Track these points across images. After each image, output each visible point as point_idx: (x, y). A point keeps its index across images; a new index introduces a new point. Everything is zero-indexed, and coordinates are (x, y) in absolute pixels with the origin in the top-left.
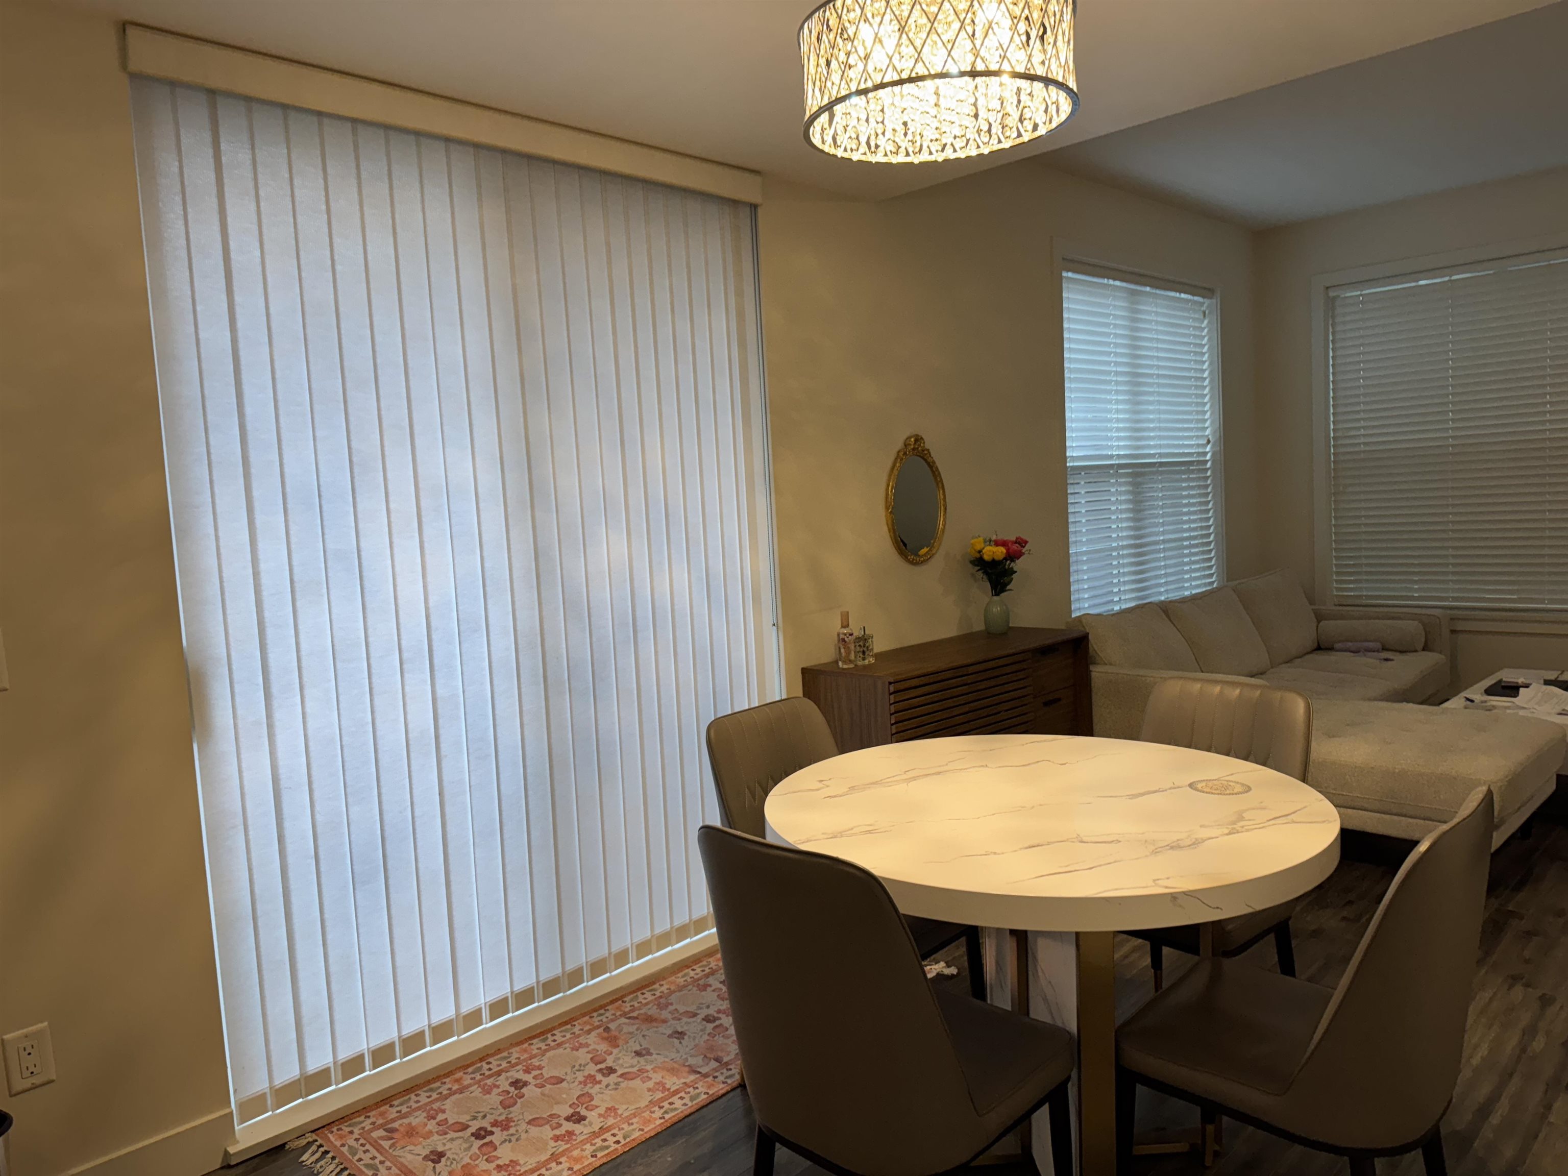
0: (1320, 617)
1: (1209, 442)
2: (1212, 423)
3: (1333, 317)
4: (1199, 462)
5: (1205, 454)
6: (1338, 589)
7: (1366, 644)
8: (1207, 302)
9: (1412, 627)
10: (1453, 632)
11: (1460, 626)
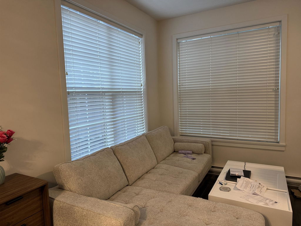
0: (175, 141)
1: (142, 85)
2: (143, 79)
3: (179, 49)
4: (138, 92)
5: (141, 89)
6: (181, 130)
7: (188, 151)
8: (141, 39)
9: (201, 146)
10: (212, 145)
11: (214, 143)
